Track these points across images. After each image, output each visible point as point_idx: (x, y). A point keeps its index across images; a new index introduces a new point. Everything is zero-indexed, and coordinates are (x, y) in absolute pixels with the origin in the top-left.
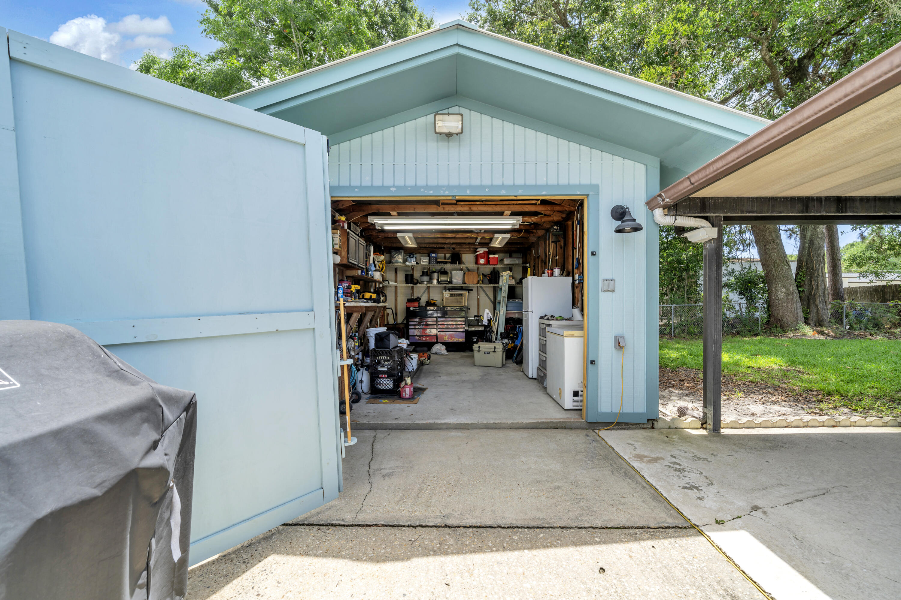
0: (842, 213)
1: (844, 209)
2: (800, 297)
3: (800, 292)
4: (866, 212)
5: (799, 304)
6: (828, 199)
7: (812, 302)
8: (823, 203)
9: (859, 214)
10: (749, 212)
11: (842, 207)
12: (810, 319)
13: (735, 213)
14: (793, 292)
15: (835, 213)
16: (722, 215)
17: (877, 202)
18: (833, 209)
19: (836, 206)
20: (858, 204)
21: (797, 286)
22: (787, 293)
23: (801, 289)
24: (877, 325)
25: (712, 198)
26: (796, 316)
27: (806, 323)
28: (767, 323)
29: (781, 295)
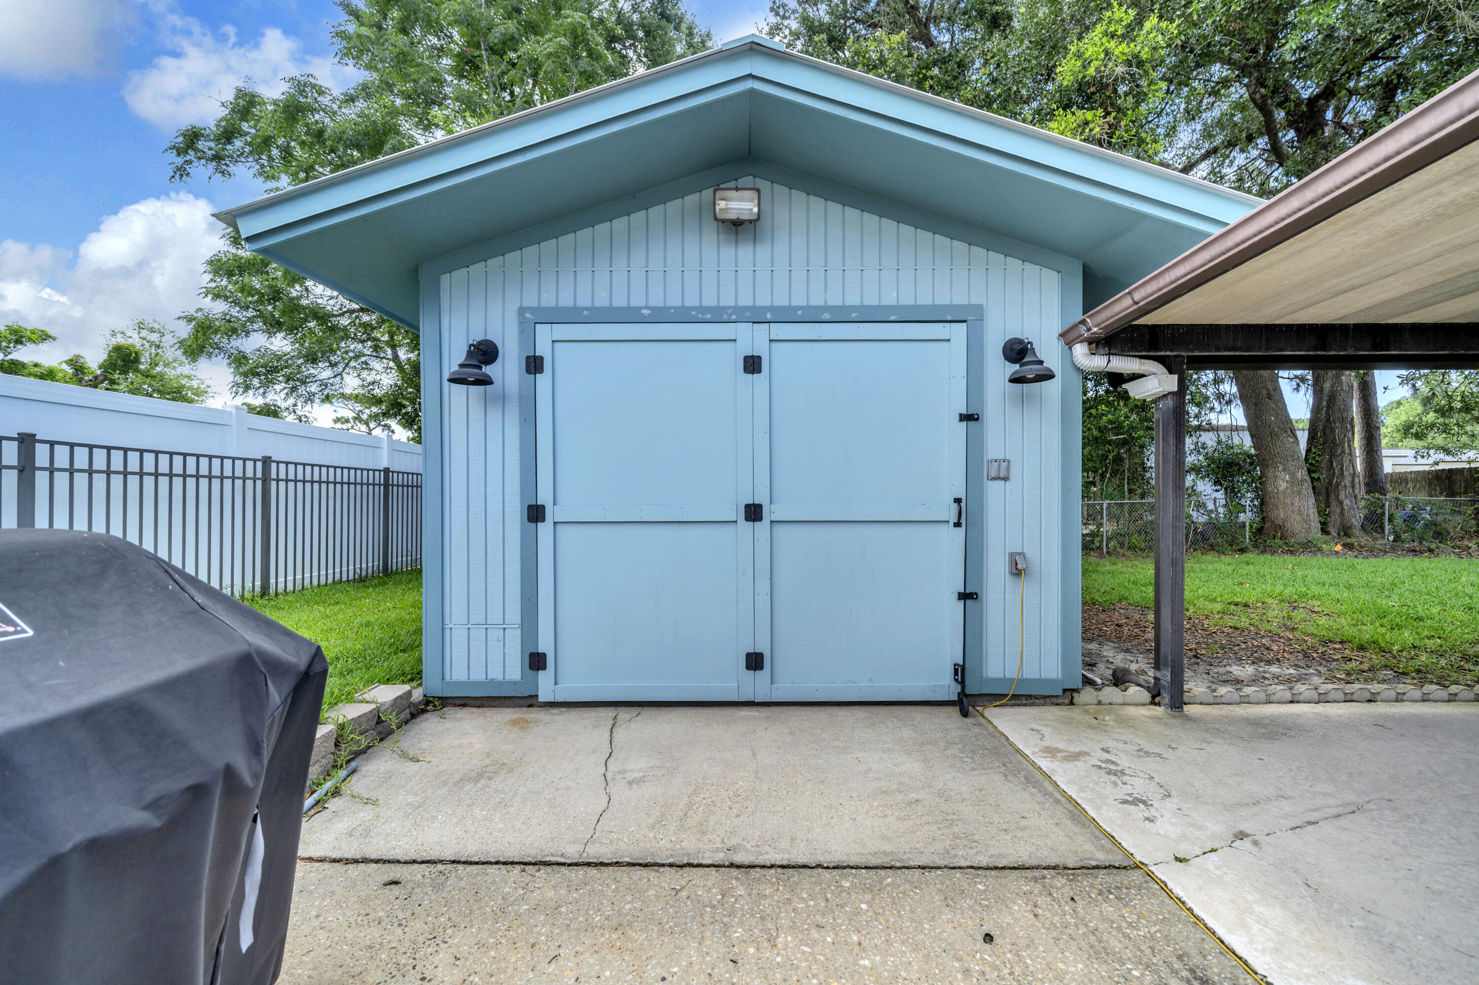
0: (1382, 350)
1: (1384, 345)
2: (1314, 488)
3: (1313, 480)
4: (1420, 350)
5: (1312, 500)
6: (1358, 327)
7: (1332, 496)
8: (1351, 335)
9: (1409, 353)
10: (1229, 350)
11: (1381, 342)
12: (1331, 524)
13: (1206, 351)
14: (1302, 481)
15: (1369, 351)
16: (1184, 354)
17: (1439, 333)
18: (1367, 344)
19: (1371, 340)
20: (1407, 336)
21: (1309, 470)
22: (1293, 482)
23: (1316, 476)
24: (1440, 535)
25: (1168, 326)
26: (1307, 520)
27: (1324, 531)
28: (1259, 532)
29: (1283, 486)
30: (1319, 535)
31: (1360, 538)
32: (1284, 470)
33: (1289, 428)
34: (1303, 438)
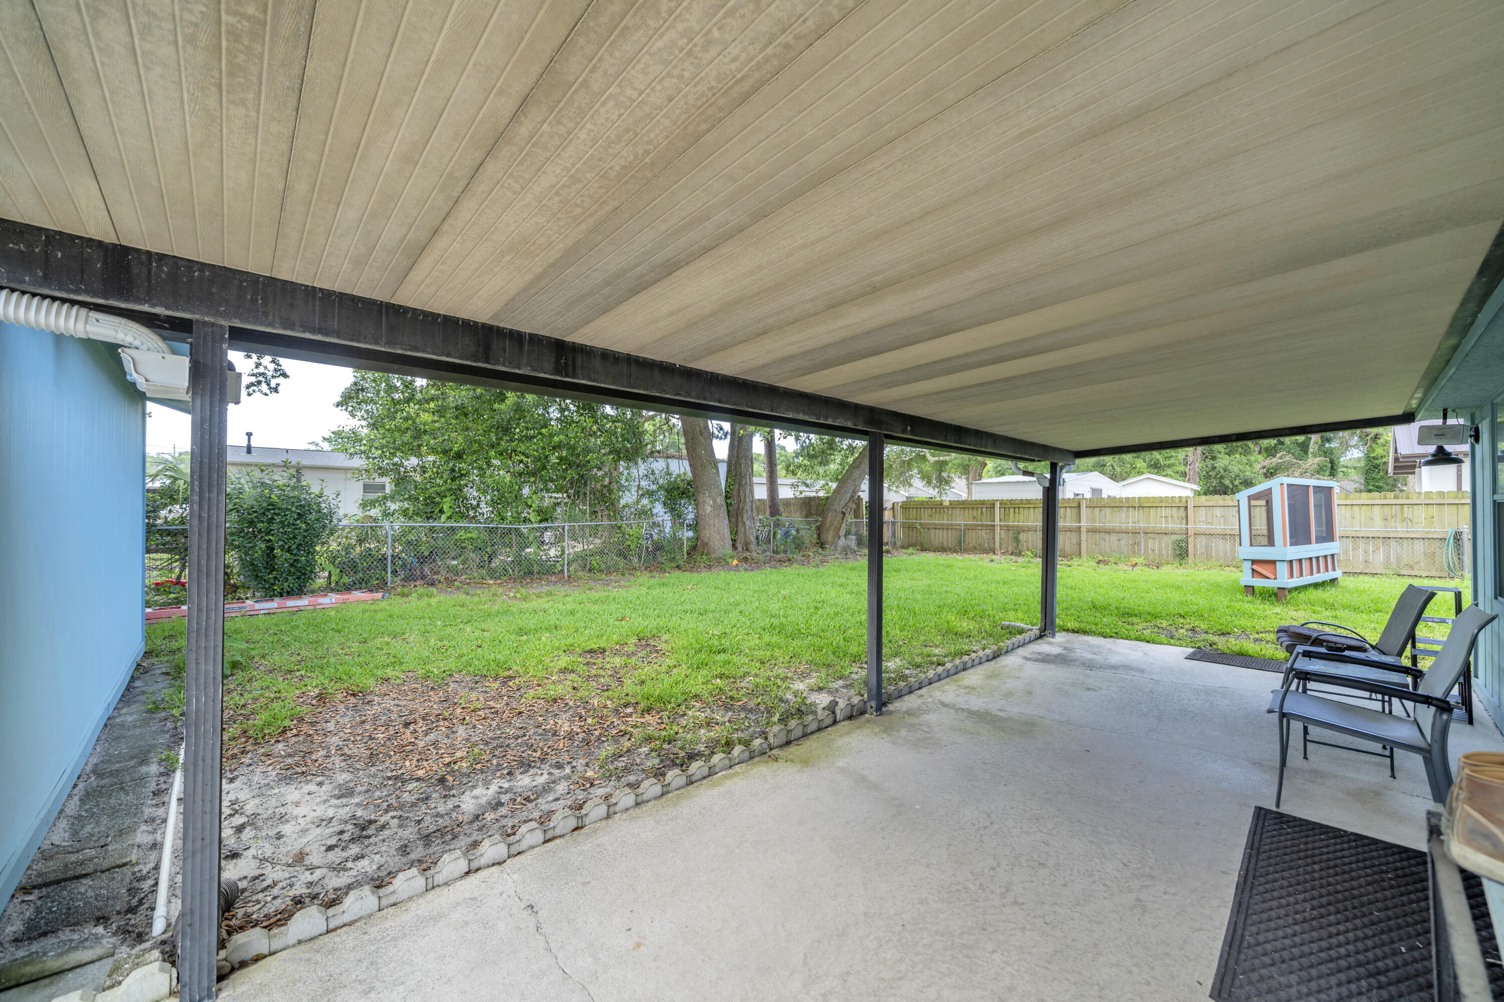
0: (567, 376)
1: (570, 369)
2: (728, 511)
3: (728, 505)
4: (613, 384)
5: (727, 522)
6: (535, 339)
7: (740, 519)
8: (526, 347)
9: (602, 385)
10: (313, 331)
11: (566, 364)
12: (738, 541)
13: (261, 324)
14: (721, 505)
15: (551, 374)
16: (226, 324)
17: (633, 366)
18: (549, 364)
19: (553, 359)
20: (597, 363)
21: (726, 497)
22: (715, 507)
23: (729, 501)
24: (799, 546)
25: (162, 257)
26: (722, 539)
27: (734, 547)
28: (693, 549)
29: (709, 509)
30: (730, 551)
31: (755, 552)
32: (709, 496)
33: (715, 463)
34: (723, 469)
